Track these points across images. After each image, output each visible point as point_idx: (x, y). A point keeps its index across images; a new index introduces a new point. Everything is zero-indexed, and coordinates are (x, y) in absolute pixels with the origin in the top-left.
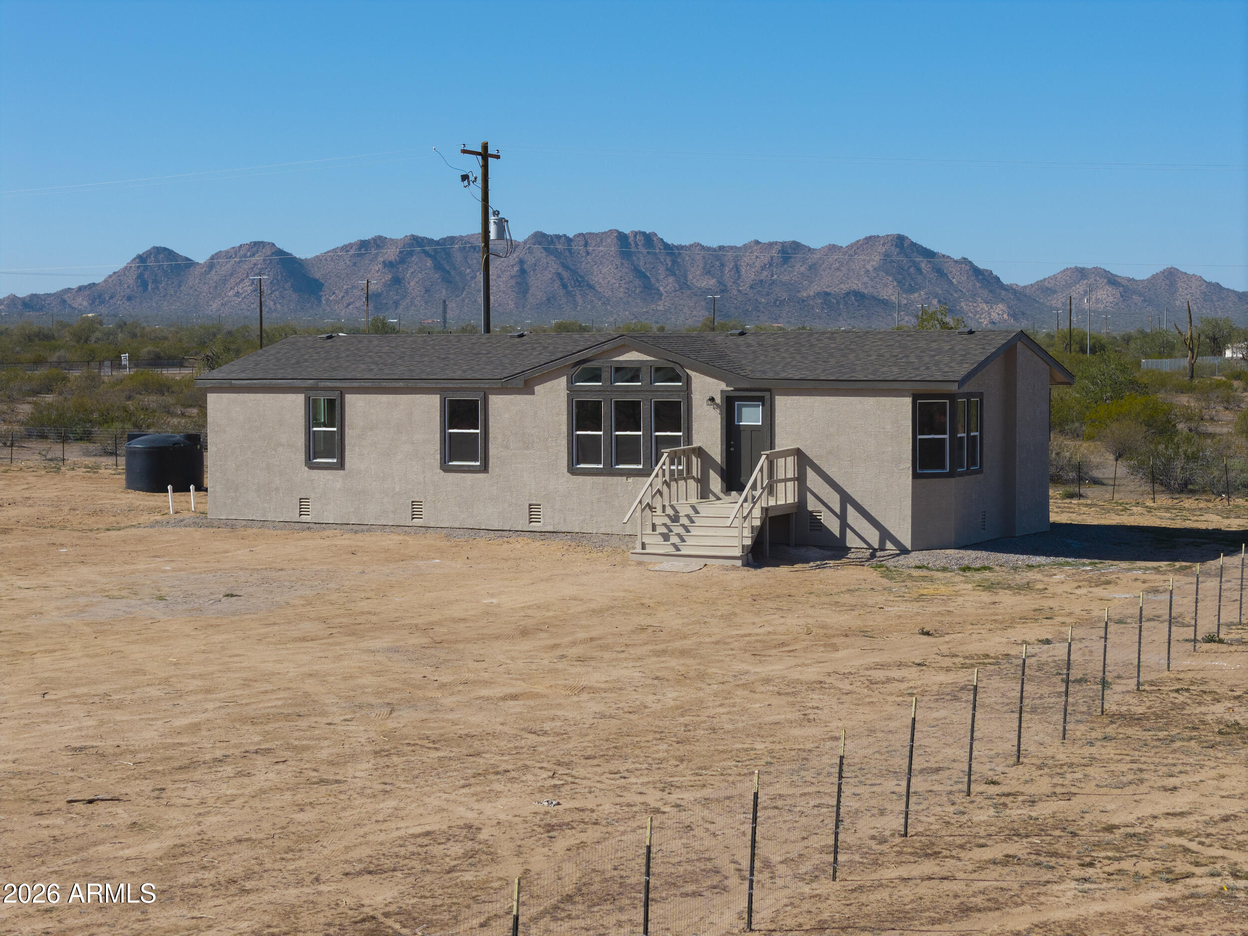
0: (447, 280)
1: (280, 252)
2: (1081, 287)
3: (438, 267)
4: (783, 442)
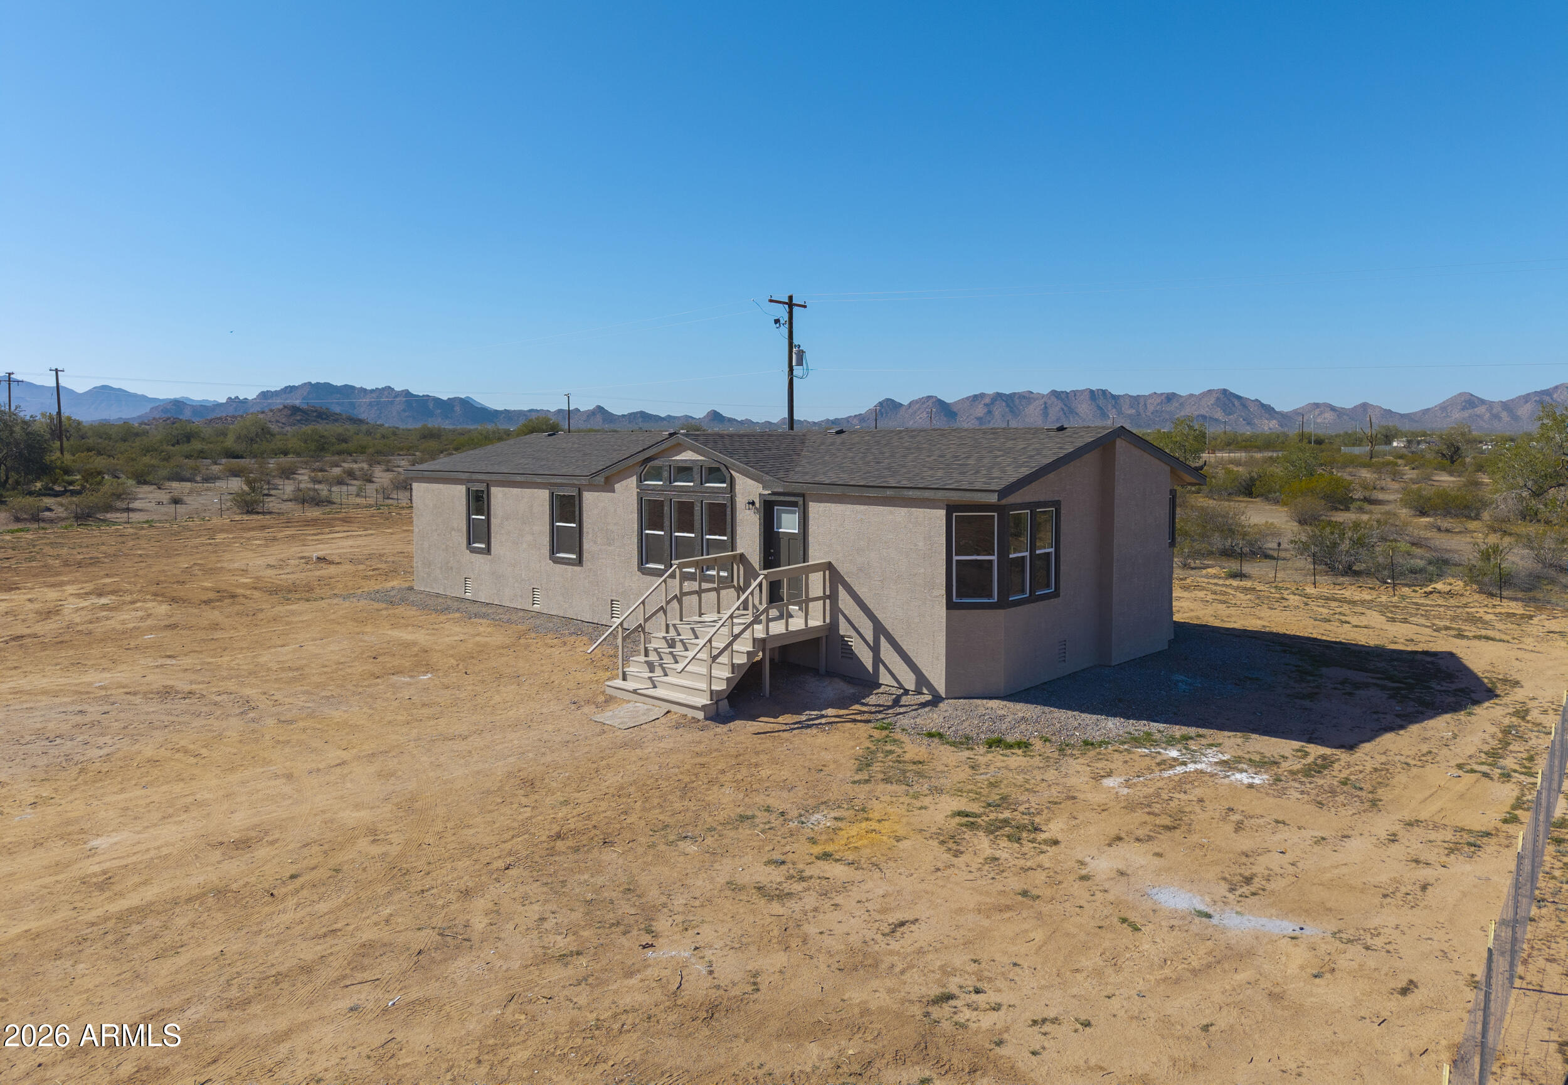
0: (1012, 411)
1: (939, 400)
2: (1317, 412)
3: (1008, 406)
4: (816, 556)
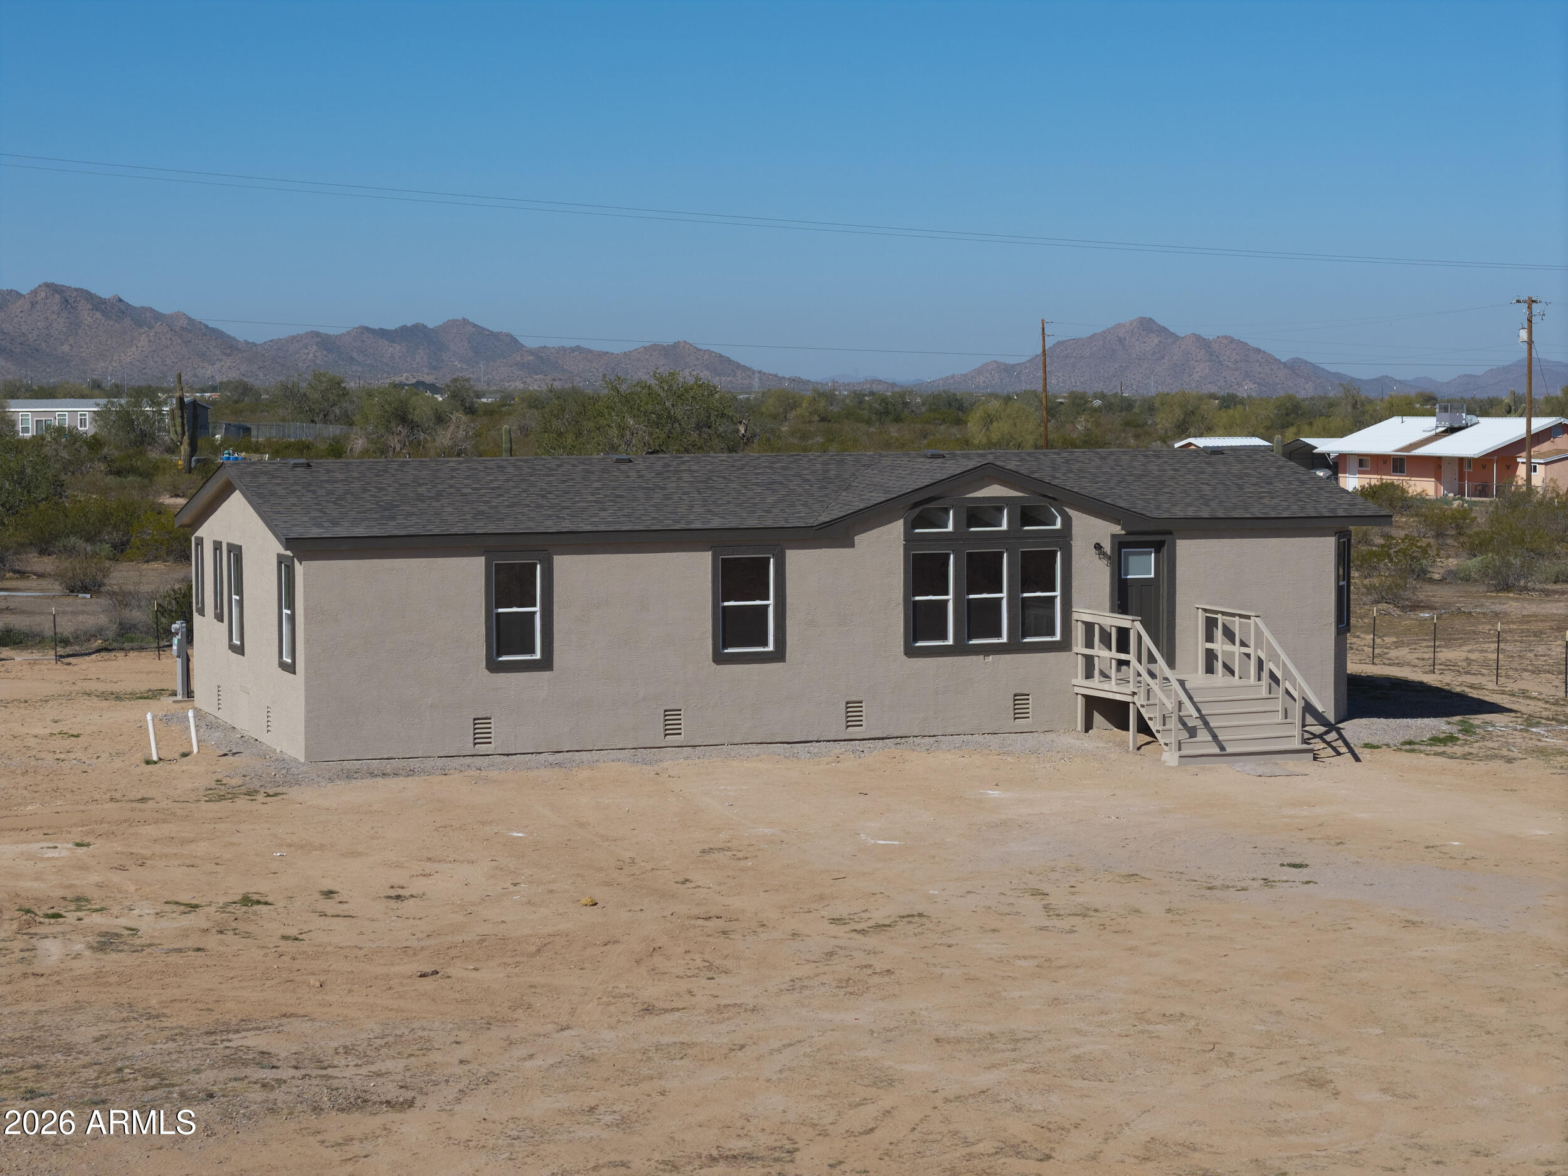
4: (1185, 601)
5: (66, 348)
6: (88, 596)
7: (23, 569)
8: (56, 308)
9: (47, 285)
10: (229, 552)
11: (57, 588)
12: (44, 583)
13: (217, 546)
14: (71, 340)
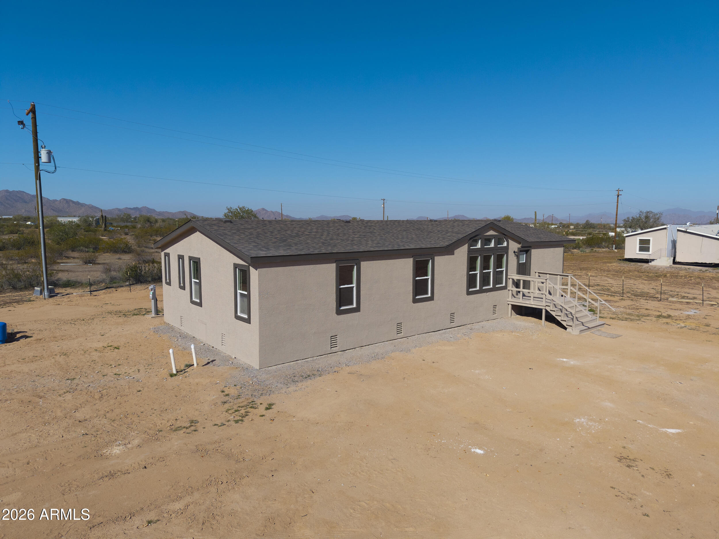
5: (67, 210)
6: (91, 265)
7: (68, 256)
8: (65, 203)
9: (63, 199)
10: (190, 260)
11: (80, 262)
12: (76, 260)
13: (181, 257)
14: (68, 209)
